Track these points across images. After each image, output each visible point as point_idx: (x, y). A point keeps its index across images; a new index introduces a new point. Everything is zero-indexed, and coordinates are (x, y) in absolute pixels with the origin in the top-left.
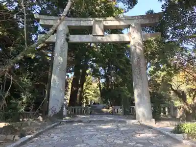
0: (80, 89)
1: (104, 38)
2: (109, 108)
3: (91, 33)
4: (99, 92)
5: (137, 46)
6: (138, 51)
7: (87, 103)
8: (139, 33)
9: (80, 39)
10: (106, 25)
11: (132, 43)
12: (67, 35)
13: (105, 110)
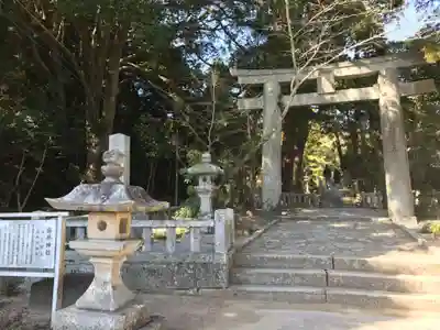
0: (297, 159)
1: (335, 96)
2: (355, 196)
3: (316, 92)
4: (338, 159)
5: (390, 108)
6: (391, 114)
7: (312, 183)
8: (394, 86)
9: (299, 100)
10: (338, 75)
11: (382, 103)
12: (280, 97)
13: (347, 199)
